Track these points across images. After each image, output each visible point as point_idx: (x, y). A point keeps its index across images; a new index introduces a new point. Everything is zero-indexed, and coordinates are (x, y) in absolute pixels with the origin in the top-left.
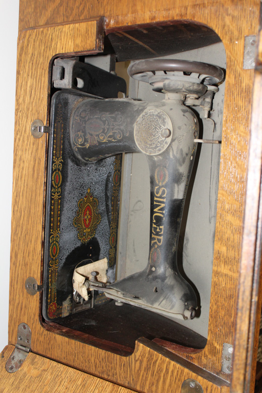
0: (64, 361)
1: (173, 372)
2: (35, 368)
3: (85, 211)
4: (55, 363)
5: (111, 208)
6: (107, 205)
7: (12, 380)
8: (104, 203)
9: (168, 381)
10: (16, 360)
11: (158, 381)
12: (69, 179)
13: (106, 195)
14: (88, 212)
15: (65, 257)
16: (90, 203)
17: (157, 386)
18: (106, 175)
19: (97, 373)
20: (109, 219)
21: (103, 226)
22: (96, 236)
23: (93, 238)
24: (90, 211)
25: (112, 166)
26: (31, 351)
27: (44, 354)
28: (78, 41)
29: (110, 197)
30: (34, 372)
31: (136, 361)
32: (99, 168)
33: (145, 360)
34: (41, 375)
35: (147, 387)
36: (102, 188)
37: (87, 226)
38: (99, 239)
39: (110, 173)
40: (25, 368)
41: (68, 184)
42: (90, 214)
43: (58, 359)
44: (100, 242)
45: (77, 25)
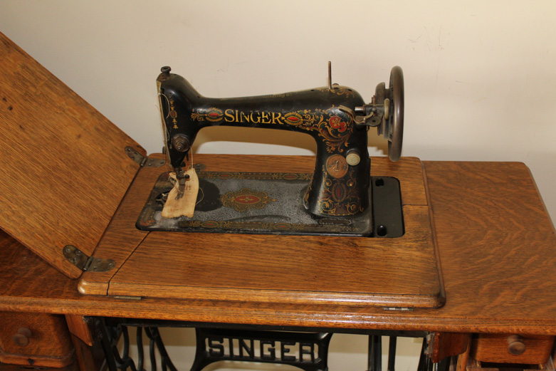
0: (132, 187)
1: (122, 253)
2: (127, 167)
3: (253, 197)
4: (130, 181)
5: (249, 221)
6: (253, 217)
7: (119, 148)
8: (257, 215)
9: (114, 251)
10: (135, 155)
11: (114, 245)
12: (288, 184)
13: (266, 216)
14: (251, 200)
15: (215, 182)
16: (261, 202)
17: (109, 244)
18: (288, 215)
19: (121, 208)
20: (237, 219)
21: (231, 214)
22: (223, 208)
23: (222, 205)
24: (252, 202)
25: (297, 221)
26: (141, 167)
27: (139, 175)
28: (410, 194)
29: (262, 220)
30: (125, 165)
31: (132, 231)
32: (296, 209)
33: (133, 237)
34: (121, 168)
35: (108, 238)
36: (274, 212)
37: (237, 200)
38: (219, 210)
39: (290, 219)
40: (128, 159)
41: (285, 184)
42: (249, 202)
43: (134, 184)
44: (214, 211)
45: (424, 193)
